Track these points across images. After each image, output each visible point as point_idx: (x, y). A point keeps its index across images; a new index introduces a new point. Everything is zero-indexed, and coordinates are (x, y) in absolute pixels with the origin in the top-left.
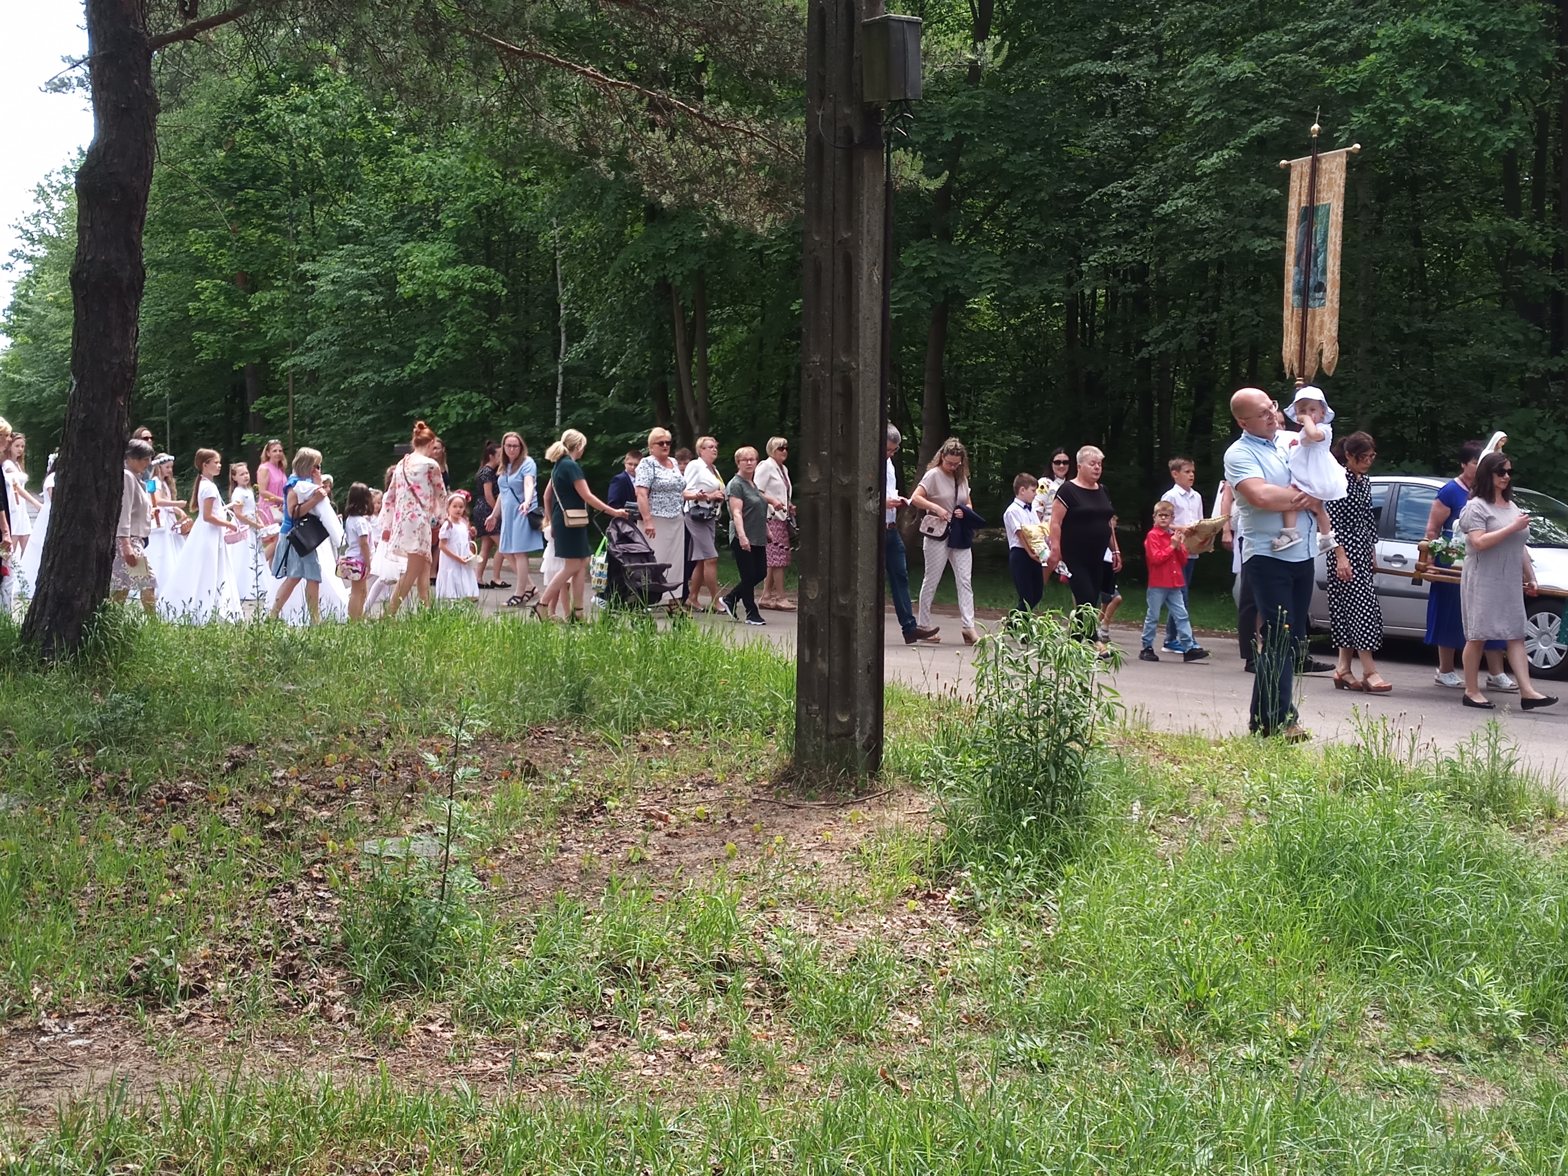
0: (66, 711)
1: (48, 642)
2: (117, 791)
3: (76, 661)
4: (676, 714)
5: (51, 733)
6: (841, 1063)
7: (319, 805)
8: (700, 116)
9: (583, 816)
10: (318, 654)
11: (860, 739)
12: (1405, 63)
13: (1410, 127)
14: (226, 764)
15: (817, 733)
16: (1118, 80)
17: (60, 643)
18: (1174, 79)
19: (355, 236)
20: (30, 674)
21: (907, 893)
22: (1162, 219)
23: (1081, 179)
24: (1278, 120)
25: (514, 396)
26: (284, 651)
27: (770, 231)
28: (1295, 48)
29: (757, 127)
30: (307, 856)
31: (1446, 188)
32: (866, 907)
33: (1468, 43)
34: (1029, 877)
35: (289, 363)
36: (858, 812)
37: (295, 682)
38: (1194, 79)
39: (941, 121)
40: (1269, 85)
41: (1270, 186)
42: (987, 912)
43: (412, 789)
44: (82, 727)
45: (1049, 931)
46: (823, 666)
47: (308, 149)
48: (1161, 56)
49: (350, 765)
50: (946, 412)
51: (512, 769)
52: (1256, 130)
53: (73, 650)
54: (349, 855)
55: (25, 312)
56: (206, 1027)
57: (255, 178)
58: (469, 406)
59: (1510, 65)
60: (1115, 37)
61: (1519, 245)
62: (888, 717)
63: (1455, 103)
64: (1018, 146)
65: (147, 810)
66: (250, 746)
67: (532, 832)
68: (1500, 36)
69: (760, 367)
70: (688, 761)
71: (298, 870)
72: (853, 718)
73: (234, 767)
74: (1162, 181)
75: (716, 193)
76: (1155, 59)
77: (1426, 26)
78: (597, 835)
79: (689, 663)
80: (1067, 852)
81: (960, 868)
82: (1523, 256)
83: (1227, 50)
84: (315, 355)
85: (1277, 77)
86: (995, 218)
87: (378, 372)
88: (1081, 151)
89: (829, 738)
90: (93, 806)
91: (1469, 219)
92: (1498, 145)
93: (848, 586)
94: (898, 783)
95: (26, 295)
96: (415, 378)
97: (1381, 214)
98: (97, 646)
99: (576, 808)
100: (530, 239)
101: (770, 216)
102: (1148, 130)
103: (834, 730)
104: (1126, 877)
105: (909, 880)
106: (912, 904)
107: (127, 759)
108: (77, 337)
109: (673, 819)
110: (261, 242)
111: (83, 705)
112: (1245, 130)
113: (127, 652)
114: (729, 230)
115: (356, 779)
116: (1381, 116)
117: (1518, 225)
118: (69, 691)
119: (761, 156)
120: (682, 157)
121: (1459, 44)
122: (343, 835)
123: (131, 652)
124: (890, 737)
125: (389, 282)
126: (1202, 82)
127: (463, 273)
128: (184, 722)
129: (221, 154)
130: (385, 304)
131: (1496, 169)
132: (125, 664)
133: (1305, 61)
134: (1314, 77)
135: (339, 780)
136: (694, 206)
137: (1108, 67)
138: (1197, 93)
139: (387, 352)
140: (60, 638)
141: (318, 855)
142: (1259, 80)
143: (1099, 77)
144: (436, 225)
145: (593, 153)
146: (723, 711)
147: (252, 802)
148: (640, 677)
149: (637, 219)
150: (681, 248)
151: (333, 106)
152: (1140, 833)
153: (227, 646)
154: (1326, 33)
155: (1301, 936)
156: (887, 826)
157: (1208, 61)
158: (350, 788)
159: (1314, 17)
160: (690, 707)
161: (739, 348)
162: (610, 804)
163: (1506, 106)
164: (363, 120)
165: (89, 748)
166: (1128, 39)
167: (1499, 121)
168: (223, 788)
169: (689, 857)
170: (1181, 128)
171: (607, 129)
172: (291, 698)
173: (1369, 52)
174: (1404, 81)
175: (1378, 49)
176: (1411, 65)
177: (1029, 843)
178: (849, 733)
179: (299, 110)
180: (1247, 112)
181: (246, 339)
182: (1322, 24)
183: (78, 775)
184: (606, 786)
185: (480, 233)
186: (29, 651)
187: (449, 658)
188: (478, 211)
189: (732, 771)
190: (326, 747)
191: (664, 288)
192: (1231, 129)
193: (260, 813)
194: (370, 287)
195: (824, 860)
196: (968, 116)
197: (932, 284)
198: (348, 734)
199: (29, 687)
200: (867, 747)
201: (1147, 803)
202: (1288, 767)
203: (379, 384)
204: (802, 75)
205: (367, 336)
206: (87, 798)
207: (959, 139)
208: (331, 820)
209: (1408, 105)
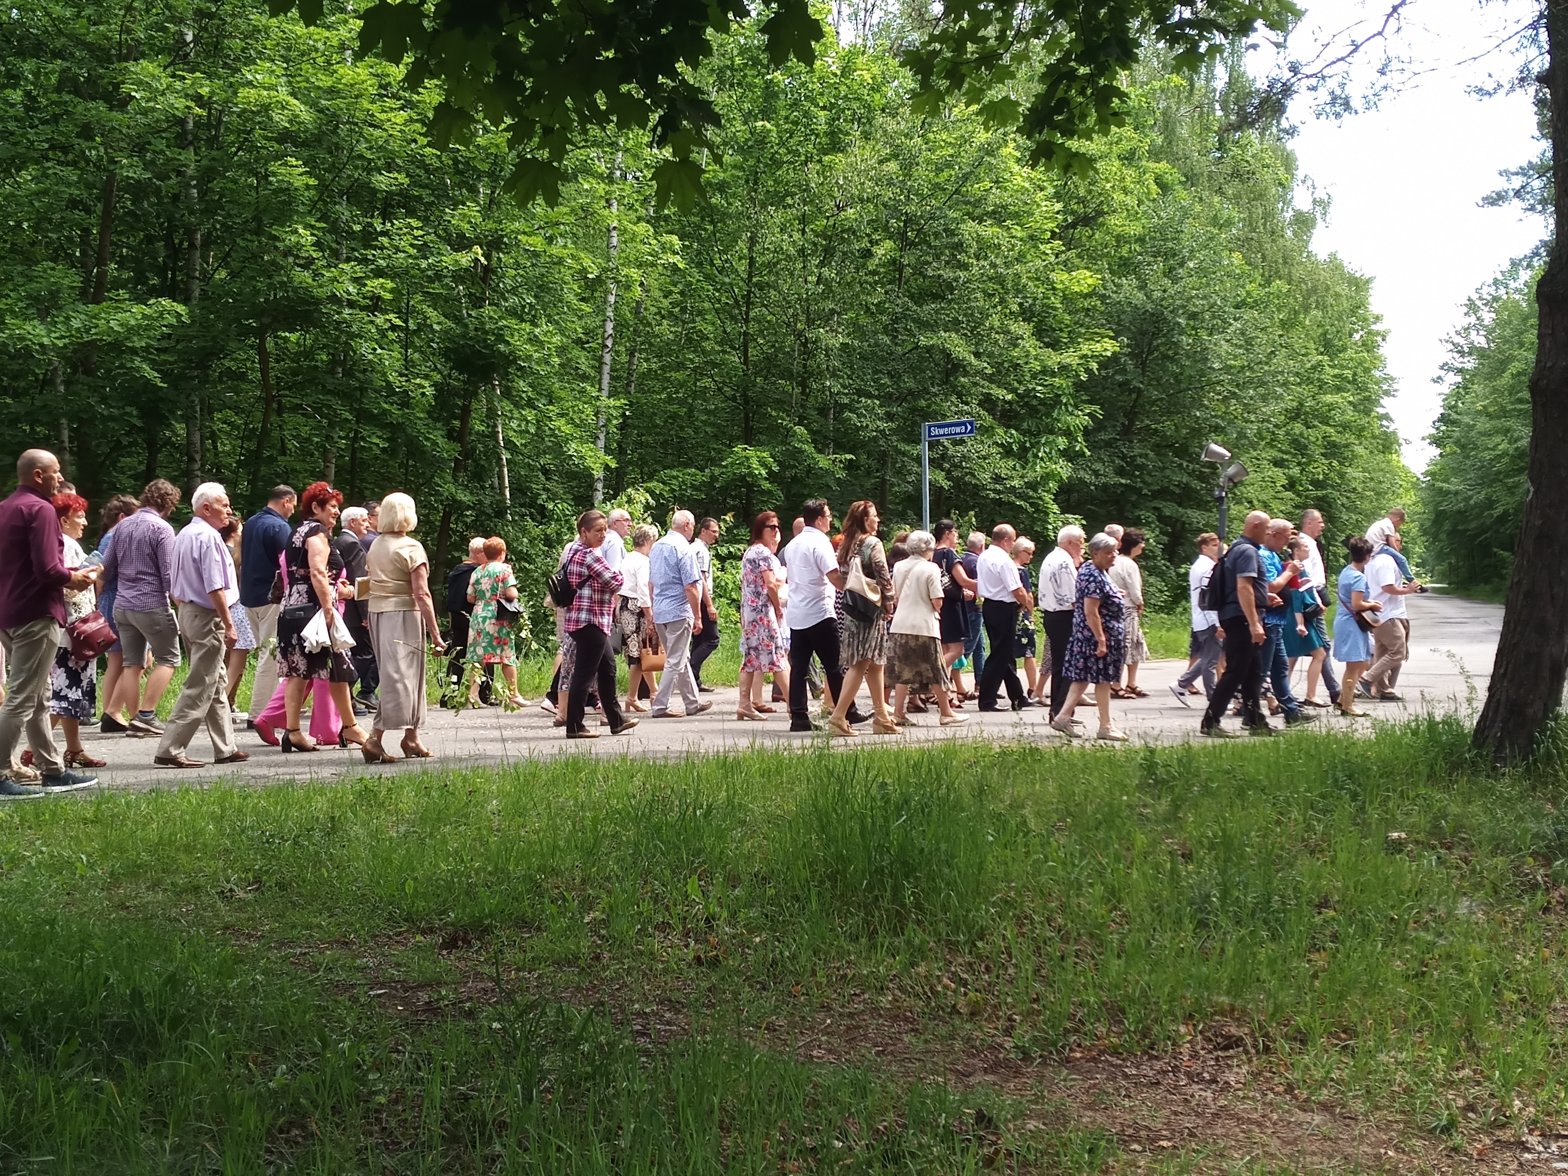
0: (1520, 818)
1: (1500, 748)
3: (1528, 770)
5: (1506, 840)
17: (1512, 750)
20: (1482, 779)
44: (1535, 836)
53: (1525, 758)
55: (1454, 423)
90: (1554, 919)
95: (1455, 406)
98: (1549, 756)
111: (1538, 815)
118: (1522, 797)
140: (1512, 745)
165: (1546, 859)
183: (1535, 886)
186: (1481, 756)
199: (1485, 792)
206: (1546, 910)
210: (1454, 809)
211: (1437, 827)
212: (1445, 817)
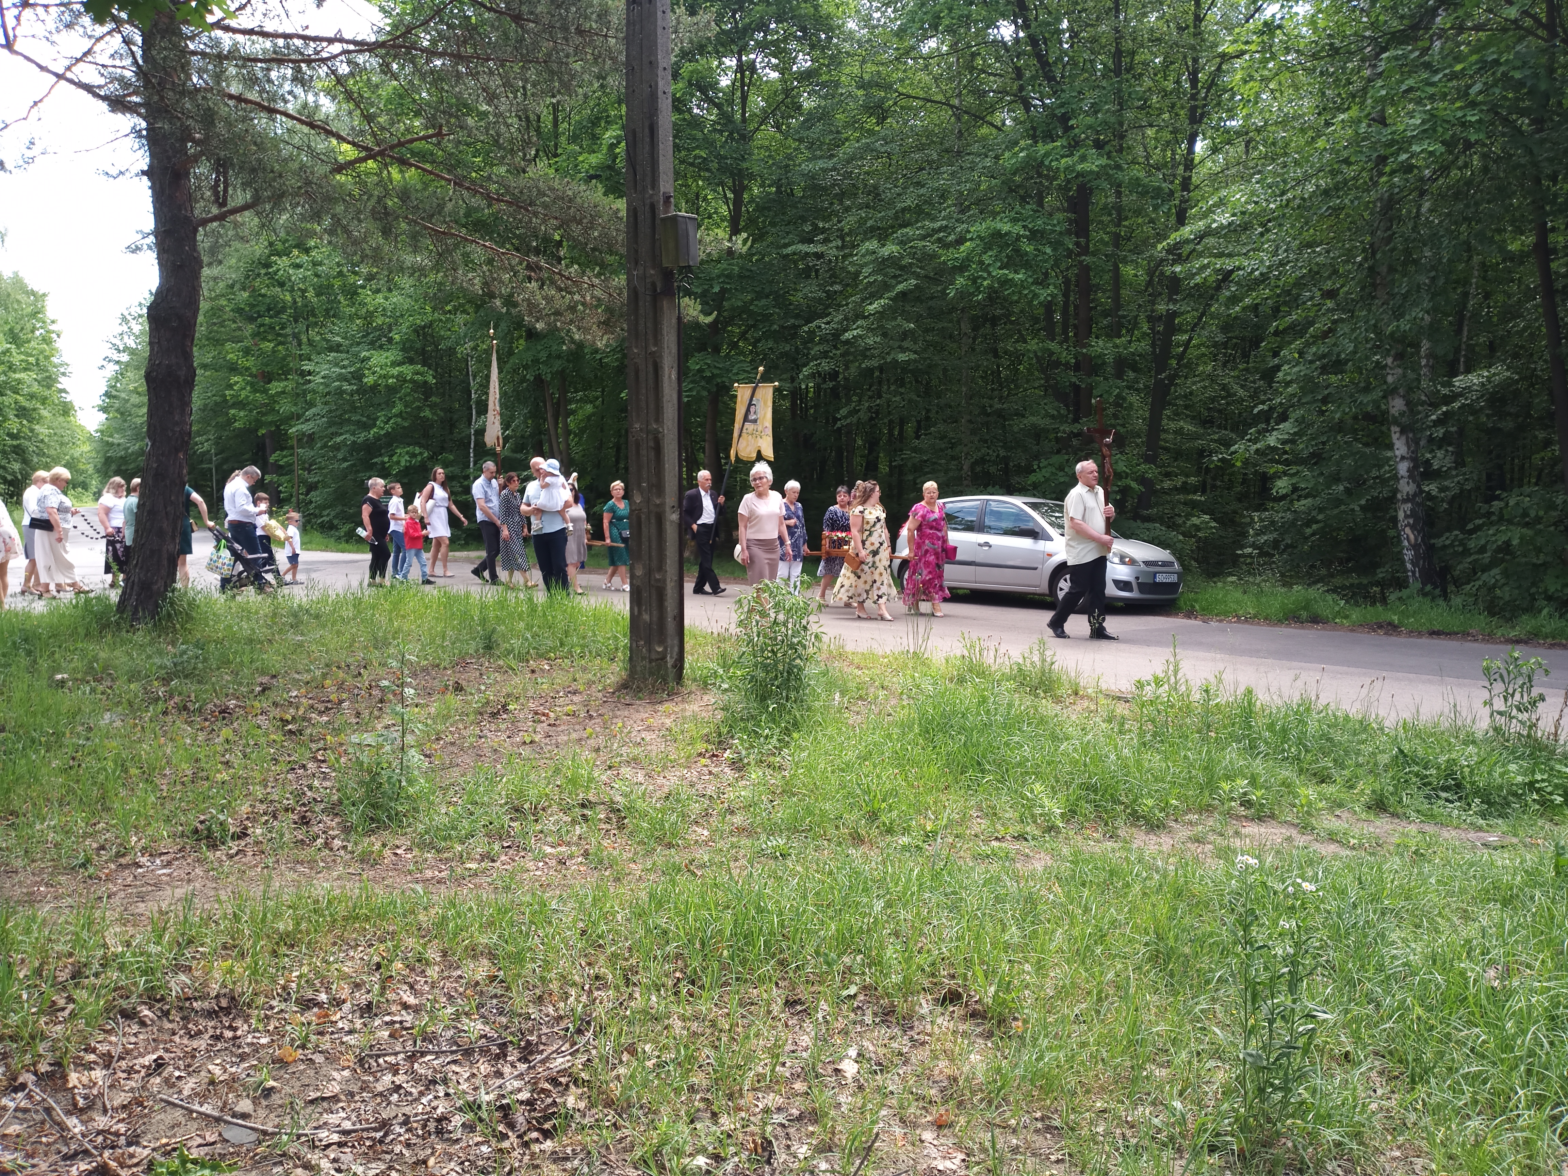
0: (149, 657)
1: (135, 612)
2: (185, 708)
3: (155, 625)
4: (553, 649)
5: (139, 672)
6: (660, 861)
7: (321, 713)
8: (559, 274)
9: (494, 715)
10: (317, 617)
11: (670, 661)
12: (987, 248)
13: (990, 287)
14: (258, 689)
15: (643, 658)
16: (819, 256)
17: (144, 613)
18: (851, 255)
19: (336, 348)
20: (124, 633)
21: (700, 755)
22: (848, 342)
23: (797, 316)
24: (913, 282)
25: (443, 449)
26: (295, 615)
27: (606, 346)
28: (923, 238)
29: (596, 281)
30: (314, 746)
31: (1012, 322)
32: (675, 764)
33: (1023, 236)
34: (774, 741)
35: (294, 429)
36: (668, 706)
37: (302, 634)
38: (863, 256)
39: (712, 279)
40: (908, 260)
41: (909, 321)
42: (749, 764)
43: (381, 701)
44: (160, 667)
45: (786, 773)
46: (646, 617)
47: (304, 291)
48: (843, 241)
49: (341, 687)
50: (719, 459)
51: (446, 687)
52: (900, 287)
53: (153, 618)
54: (341, 744)
56: (249, 857)
57: (269, 310)
58: (414, 455)
59: (1048, 250)
60: (816, 230)
61: (1054, 358)
62: (687, 647)
63: (1016, 272)
64: (759, 296)
65: (206, 720)
66: (274, 677)
67: (461, 726)
68: (1042, 233)
69: (602, 431)
70: (561, 678)
71: (308, 755)
72: (666, 649)
73: (264, 690)
74: (846, 318)
75: (572, 322)
76: (840, 243)
77: (999, 225)
78: (503, 727)
79: (560, 617)
80: (796, 725)
81: (732, 737)
82: (1057, 364)
83: (883, 239)
84: (311, 424)
85: (913, 255)
86: (746, 339)
87: (353, 434)
88: (798, 298)
89: (651, 661)
90: (170, 718)
91: (1025, 342)
92: (1042, 298)
93: (661, 568)
94: (694, 688)
96: (378, 438)
97: (974, 339)
98: (169, 615)
99: (489, 710)
100: (451, 351)
101: (606, 337)
102: (837, 287)
103: (654, 656)
104: (831, 738)
105: (701, 747)
106: (703, 761)
107: (191, 688)
108: (150, 413)
109: (552, 715)
110: (274, 351)
111: (160, 653)
112: (894, 287)
113: (190, 618)
114: (580, 345)
115: (345, 696)
116: (974, 280)
117: (1053, 346)
118: (151, 643)
119: (599, 299)
120: (549, 299)
121: (1019, 237)
122: (337, 732)
123: (192, 618)
124: (688, 659)
125: (358, 376)
126: (869, 258)
127: (407, 370)
128: (229, 662)
129: (246, 295)
130: (357, 392)
131: (1042, 310)
132: (188, 626)
133: (930, 246)
134: (934, 256)
135: (333, 697)
136: (557, 329)
137: (811, 248)
138: (866, 264)
139: (359, 421)
140: (143, 610)
141: (321, 744)
142: (902, 257)
143: (807, 254)
144: (390, 340)
145: (492, 296)
146: (583, 646)
147: (277, 713)
148: (529, 627)
149: (521, 337)
150: (549, 356)
151: (320, 264)
152: (839, 712)
153: (257, 613)
154: (940, 229)
155: (934, 770)
156: (687, 714)
157: (872, 244)
158: (341, 702)
159: (934, 219)
160: (562, 644)
161: (589, 418)
162: (511, 707)
163: (1046, 275)
164: (340, 273)
165: (166, 681)
166: (823, 231)
167: (1042, 282)
168: (257, 704)
169: (563, 738)
170: (857, 286)
171: (501, 282)
172: (300, 645)
173: (967, 240)
174: (987, 259)
175: (971, 239)
176: (991, 249)
177: (774, 721)
178: (663, 658)
179: (298, 266)
180: (895, 277)
181: (264, 414)
182: (939, 224)
183: (158, 699)
184: (508, 695)
185: (418, 345)
186: (122, 619)
187: (404, 617)
188: (416, 331)
189: (590, 684)
190: (324, 676)
191: (539, 380)
192: (886, 287)
193: (282, 720)
194: (346, 380)
195: (648, 736)
196: (728, 276)
197: (709, 380)
198: (339, 667)
199: (123, 643)
200: (674, 666)
201: (843, 693)
202: (925, 669)
203: (354, 442)
204: (623, 251)
205: (345, 412)
206: (165, 713)
207: (723, 291)
208: (328, 722)
209: (989, 273)
210: (102, 655)
211: (93, 668)
212: (97, 661)
